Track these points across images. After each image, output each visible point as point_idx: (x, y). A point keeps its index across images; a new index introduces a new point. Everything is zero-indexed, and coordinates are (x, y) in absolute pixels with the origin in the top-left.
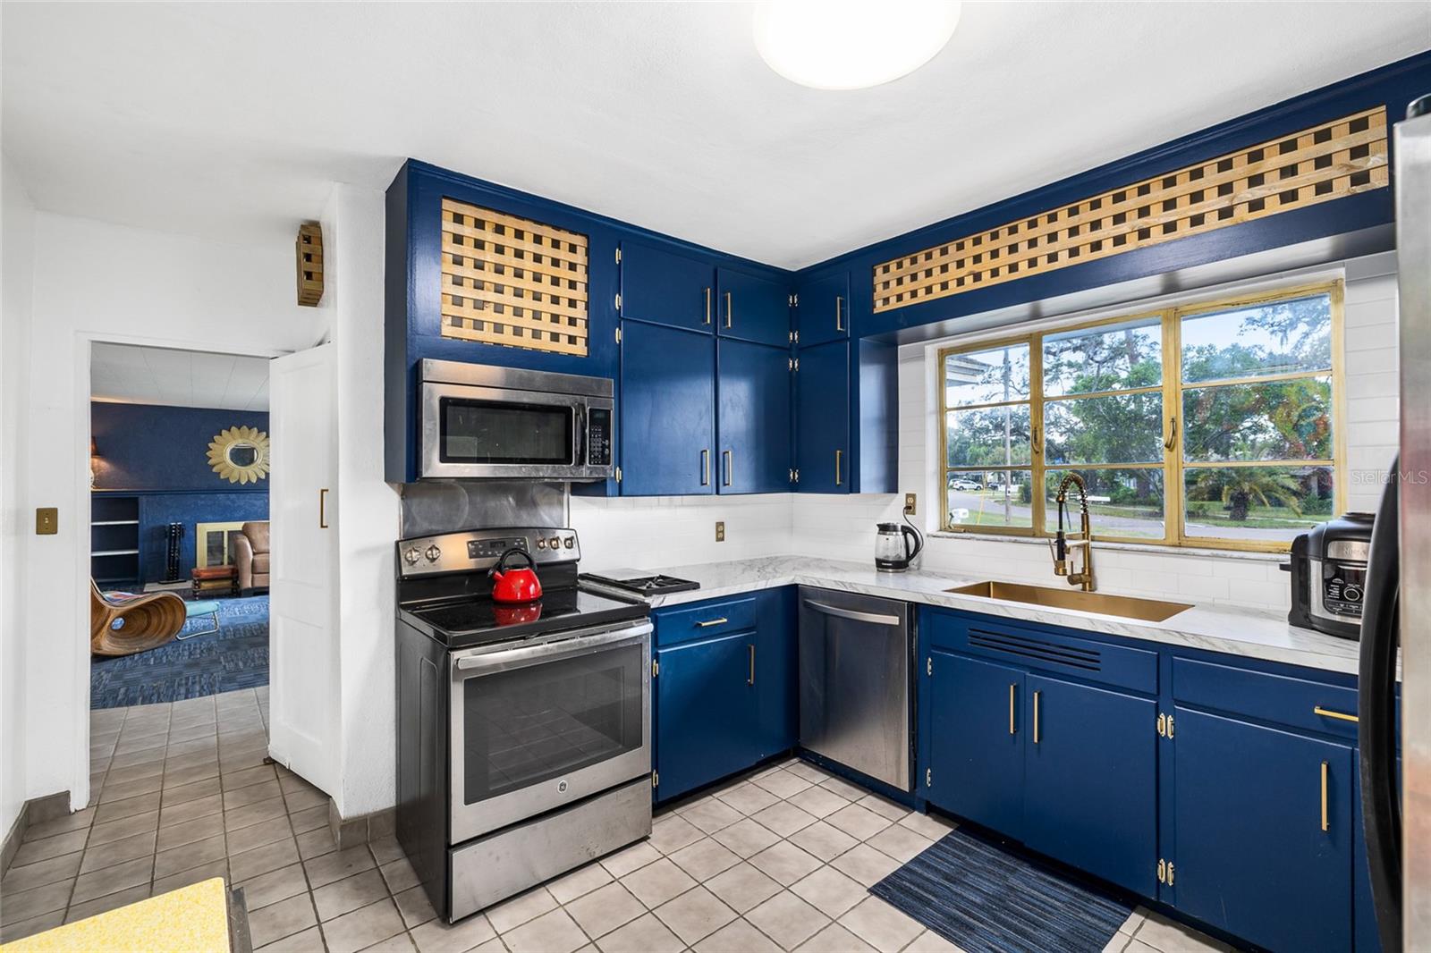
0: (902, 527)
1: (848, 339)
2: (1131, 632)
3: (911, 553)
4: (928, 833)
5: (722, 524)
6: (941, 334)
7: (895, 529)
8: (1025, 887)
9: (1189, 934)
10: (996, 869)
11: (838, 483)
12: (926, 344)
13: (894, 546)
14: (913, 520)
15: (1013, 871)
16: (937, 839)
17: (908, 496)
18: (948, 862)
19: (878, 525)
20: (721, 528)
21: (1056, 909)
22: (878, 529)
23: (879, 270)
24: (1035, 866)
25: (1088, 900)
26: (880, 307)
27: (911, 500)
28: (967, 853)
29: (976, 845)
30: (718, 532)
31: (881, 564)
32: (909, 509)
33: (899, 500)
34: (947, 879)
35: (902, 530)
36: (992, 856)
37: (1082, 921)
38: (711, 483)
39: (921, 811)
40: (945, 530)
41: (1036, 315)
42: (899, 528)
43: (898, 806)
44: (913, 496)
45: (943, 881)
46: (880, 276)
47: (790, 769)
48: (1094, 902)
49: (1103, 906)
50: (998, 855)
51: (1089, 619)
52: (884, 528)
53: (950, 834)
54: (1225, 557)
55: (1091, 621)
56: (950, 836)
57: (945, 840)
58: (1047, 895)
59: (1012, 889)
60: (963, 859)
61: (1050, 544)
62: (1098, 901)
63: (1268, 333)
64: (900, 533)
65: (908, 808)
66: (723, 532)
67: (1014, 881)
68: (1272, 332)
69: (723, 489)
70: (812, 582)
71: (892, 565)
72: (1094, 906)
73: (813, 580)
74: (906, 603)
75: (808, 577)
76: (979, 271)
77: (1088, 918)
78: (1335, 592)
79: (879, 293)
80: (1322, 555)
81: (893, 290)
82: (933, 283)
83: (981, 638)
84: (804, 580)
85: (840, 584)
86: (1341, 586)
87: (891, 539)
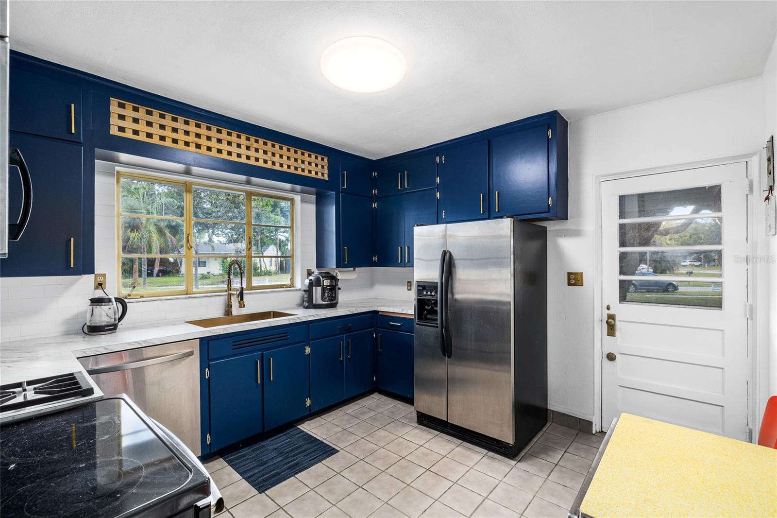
2: (301, 319)
8: (276, 446)
10: (260, 451)
11: (72, 266)
15: (264, 447)
16: (227, 464)
17: (97, 275)
18: (248, 464)
19: (88, 300)
21: (291, 441)
22: (90, 303)
23: (114, 102)
26: (114, 131)
27: (101, 279)
28: (245, 456)
29: (239, 453)
32: (100, 285)
33: (87, 279)
34: (262, 465)
36: (250, 450)
44: (104, 276)
45: (262, 468)
46: (115, 108)
48: (289, 432)
49: (292, 431)
50: (250, 448)
51: (287, 319)
52: (97, 301)
53: (224, 459)
55: (289, 319)
56: (227, 459)
57: (229, 462)
58: (282, 441)
60: (248, 459)
67: (270, 448)
70: (97, 351)
71: (111, 327)
72: (291, 433)
73: (98, 349)
74: (199, 339)
75: (89, 349)
76: (199, 143)
77: (298, 436)
78: (326, 295)
79: (114, 121)
80: (322, 285)
81: (128, 124)
82: (167, 135)
83: (238, 345)
84: (84, 352)
85: (134, 343)
86: (328, 293)
87: (110, 308)
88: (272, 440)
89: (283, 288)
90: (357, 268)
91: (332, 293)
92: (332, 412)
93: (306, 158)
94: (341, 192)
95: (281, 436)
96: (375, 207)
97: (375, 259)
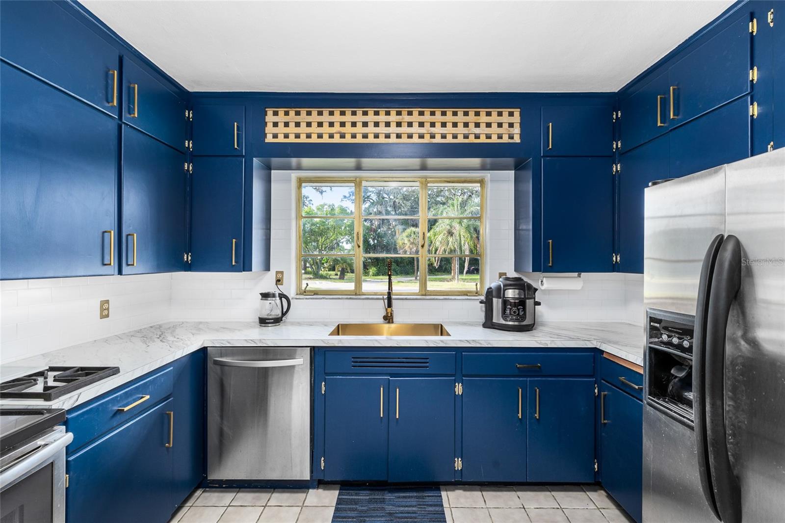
0: (279, 294)
1: (243, 156)
2: (445, 343)
3: (285, 310)
4: (326, 502)
5: (107, 302)
6: (299, 168)
7: (274, 296)
8: (395, 509)
9: (465, 490)
10: (375, 505)
11: (234, 264)
12: (292, 173)
13: (272, 308)
14: (283, 289)
15: (383, 501)
16: (334, 504)
17: (277, 273)
18: (349, 517)
19: (261, 294)
20: (106, 306)
21: (416, 513)
22: (260, 296)
23: (270, 112)
24: (392, 491)
25: (423, 497)
26: (269, 139)
27: (280, 276)
28: (356, 504)
29: (357, 495)
30: (102, 310)
31: (263, 321)
32: (278, 281)
33: (271, 276)
35: (279, 297)
36: (368, 497)
37: (430, 513)
38: (114, 264)
39: (314, 488)
40: (301, 294)
41: (358, 168)
42: (277, 295)
43: (297, 492)
44: (282, 273)
46: (270, 118)
47: (198, 503)
48: (425, 496)
49: (430, 496)
50: (371, 494)
51: (425, 340)
52: (265, 296)
53: (339, 495)
54: (448, 299)
55: (427, 341)
56: (340, 497)
57: (339, 502)
58: (407, 506)
59: (390, 514)
60: (356, 510)
61: (383, 299)
62: (427, 495)
63: (351, 203)
64: (278, 298)
65: (303, 490)
66: (108, 309)
67: (389, 508)
68: (352, 202)
69: (125, 269)
70: (222, 343)
71: (271, 321)
72: (427, 499)
73: (222, 342)
74: (309, 348)
75: (216, 340)
76: (343, 132)
77: (430, 509)
78: (508, 311)
79: (270, 129)
80: (502, 296)
81: (281, 129)
82: (312, 132)
83: (360, 362)
84: (213, 343)
85: (250, 341)
86: (510, 309)
87: (270, 303)
88: (399, 497)
89: (467, 295)
90: (582, 273)
91: (519, 310)
92: (505, 493)
93: (483, 119)
94: (543, 156)
95: (412, 497)
96: (617, 171)
97: (616, 258)
